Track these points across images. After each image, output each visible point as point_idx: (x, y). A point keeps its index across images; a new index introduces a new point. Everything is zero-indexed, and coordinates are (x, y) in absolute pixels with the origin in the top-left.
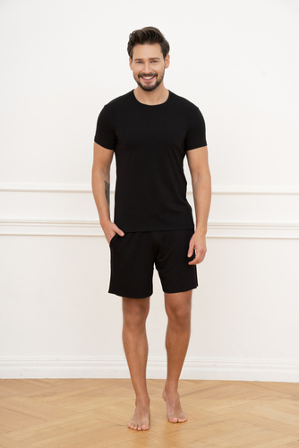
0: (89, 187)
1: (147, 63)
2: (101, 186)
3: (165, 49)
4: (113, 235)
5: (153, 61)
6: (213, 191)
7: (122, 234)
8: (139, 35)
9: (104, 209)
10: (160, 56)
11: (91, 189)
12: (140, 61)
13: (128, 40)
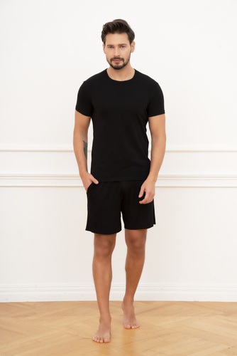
0: (71, 147)
1: (117, 48)
2: (81, 145)
3: (131, 37)
4: (90, 183)
5: (121, 46)
6: (166, 149)
7: (97, 182)
8: (110, 26)
9: (83, 163)
10: (127, 42)
11: (73, 149)
12: (111, 47)
13: (102, 30)
